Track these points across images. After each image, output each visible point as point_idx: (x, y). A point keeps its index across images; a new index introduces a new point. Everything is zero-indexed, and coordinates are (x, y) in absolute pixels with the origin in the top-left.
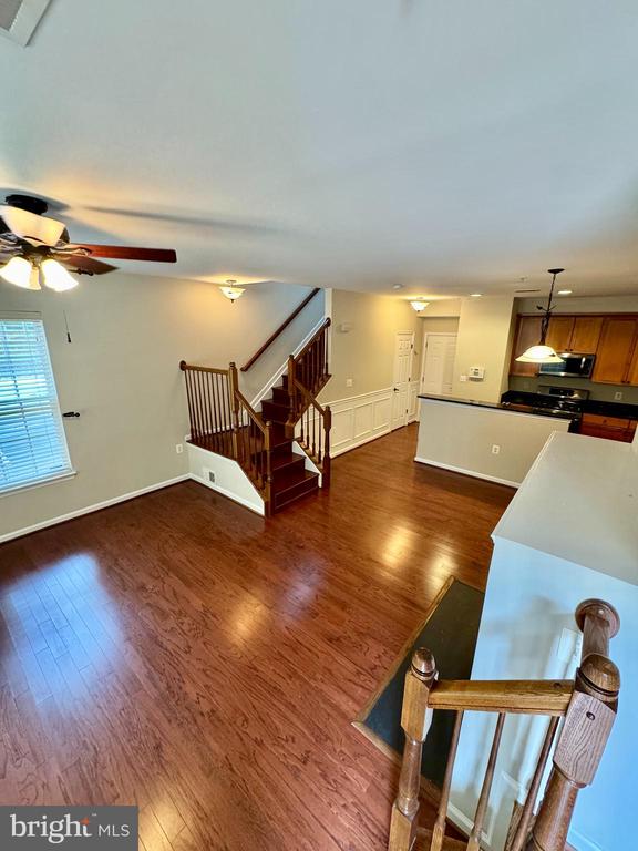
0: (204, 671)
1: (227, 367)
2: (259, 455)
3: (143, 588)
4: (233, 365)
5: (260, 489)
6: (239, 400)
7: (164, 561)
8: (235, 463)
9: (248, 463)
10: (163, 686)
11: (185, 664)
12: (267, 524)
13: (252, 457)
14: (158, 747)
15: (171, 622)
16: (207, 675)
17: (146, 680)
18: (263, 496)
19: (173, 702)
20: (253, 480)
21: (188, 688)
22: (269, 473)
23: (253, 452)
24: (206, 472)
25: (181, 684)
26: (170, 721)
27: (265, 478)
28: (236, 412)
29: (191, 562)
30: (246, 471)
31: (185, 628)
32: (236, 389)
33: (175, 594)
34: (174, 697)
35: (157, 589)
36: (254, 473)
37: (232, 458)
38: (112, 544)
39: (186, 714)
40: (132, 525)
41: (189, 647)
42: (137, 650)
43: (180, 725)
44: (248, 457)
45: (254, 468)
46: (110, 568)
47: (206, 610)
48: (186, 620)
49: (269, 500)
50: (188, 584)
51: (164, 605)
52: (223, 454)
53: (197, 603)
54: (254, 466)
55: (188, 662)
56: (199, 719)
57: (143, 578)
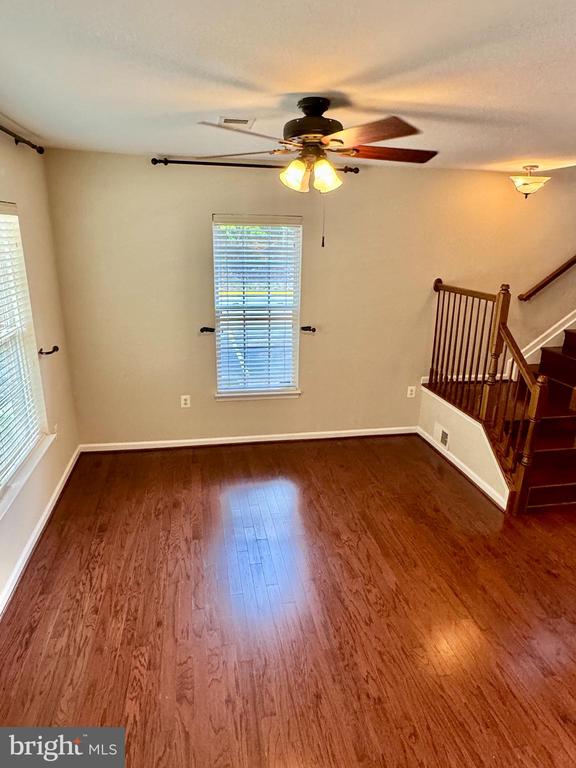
0: (380, 653)
1: (496, 290)
2: (516, 423)
3: (337, 535)
4: (506, 288)
5: (507, 471)
6: (503, 339)
7: (364, 516)
8: (479, 427)
9: (497, 431)
10: (335, 643)
11: (362, 634)
12: (508, 523)
13: (507, 423)
14: (318, 696)
15: (358, 585)
16: (383, 660)
17: (322, 629)
18: (510, 483)
19: (341, 664)
20: (501, 457)
21: (359, 659)
22: (526, 451)
23: (509, 418)
24: (439, 429)
25: (353, 652)
26: (334, 680)
27: (518, 458)
28: (496, 356)
29: (393, 529)
30: (493, 441)
31: (372, 598)
32: (503, 324)
33: (368, 556)
34: (343, 660)
35: (351, 543)
36: (503, 446)
37: (477, 418)
38: (318, 479)
39: (352, 684)
40: (342, 466)
41: (371, 620)
42: (319, 595)
43: (343, 690)
44: (500, 422)
45: (506, 439)
46: (311, 502)
47: (398, 592)
48: (375, 591)
49: (519, 488)
50: (386, 555)
51: (356, 564)
52: (465, 410)
53: (391, 578)
54: (505, 437)
55: (366, 634)
56: (364, 696)
57: (339, 524)
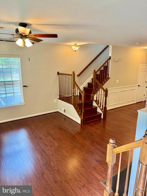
0: (57, 161)
1: (71, 73)
2: (80, 104)
3: (41, 138)
4: (74, 72)
5: (80, 115)
6: (75, 84)
7: (48, 132)
8: (72, 106)
9: (76, 106)
10: (45, 161)
12: (81, 127)
13: (78, 104)
14: (43, 174)
15: (49, 148)
17: (41, 159)
18: (80, 117)
19: (47, 166)
20: (78, 112)
21: (52, 163)
22: (83, 109)
23: (78, 103)
24: (63, 109)
25: (50, 162)
26: (46, 169)
27: (82, 111)
28: (74, 88)
29: (56, 134)
30: (76, 109)
31: (52, 150)
32: (74, 81)
33: (50, 141)
34: (48, 164)
35: (45, 139)
36: (78, 109)
37: (72, 104)
38: (33, 126)
39: (51, 169)
40: (39, 122)
41: (53, 154)
42: (39, 153)
43: (49, 171)
46: (32, 132)
47: (59, 147)
48: (53, 148)
49: (82, 118)
50: (55, 139)
51: (47, 143)
52: (69, 103)
53: (57, 144)
54: (78, 107)
55: (52, 158)
56: (54, 171)
57: (41, 136)
